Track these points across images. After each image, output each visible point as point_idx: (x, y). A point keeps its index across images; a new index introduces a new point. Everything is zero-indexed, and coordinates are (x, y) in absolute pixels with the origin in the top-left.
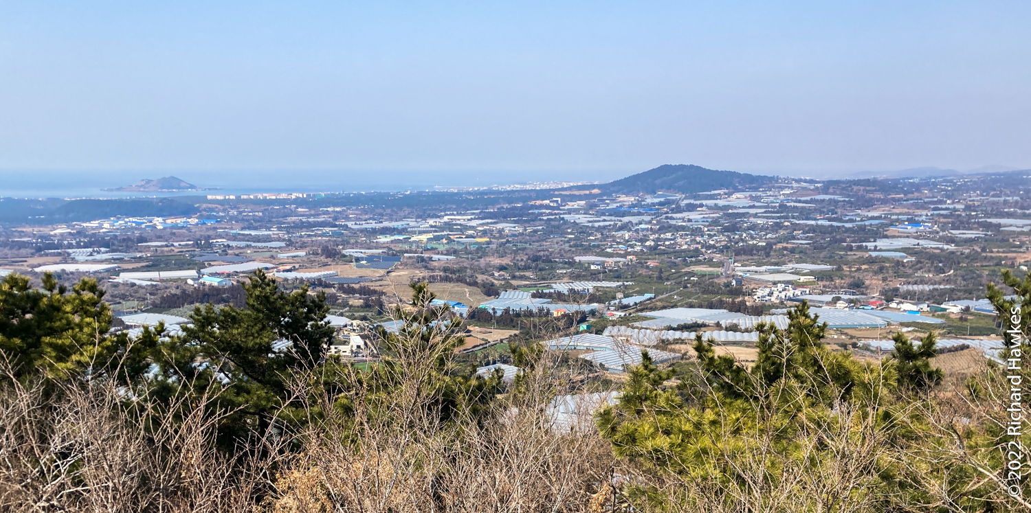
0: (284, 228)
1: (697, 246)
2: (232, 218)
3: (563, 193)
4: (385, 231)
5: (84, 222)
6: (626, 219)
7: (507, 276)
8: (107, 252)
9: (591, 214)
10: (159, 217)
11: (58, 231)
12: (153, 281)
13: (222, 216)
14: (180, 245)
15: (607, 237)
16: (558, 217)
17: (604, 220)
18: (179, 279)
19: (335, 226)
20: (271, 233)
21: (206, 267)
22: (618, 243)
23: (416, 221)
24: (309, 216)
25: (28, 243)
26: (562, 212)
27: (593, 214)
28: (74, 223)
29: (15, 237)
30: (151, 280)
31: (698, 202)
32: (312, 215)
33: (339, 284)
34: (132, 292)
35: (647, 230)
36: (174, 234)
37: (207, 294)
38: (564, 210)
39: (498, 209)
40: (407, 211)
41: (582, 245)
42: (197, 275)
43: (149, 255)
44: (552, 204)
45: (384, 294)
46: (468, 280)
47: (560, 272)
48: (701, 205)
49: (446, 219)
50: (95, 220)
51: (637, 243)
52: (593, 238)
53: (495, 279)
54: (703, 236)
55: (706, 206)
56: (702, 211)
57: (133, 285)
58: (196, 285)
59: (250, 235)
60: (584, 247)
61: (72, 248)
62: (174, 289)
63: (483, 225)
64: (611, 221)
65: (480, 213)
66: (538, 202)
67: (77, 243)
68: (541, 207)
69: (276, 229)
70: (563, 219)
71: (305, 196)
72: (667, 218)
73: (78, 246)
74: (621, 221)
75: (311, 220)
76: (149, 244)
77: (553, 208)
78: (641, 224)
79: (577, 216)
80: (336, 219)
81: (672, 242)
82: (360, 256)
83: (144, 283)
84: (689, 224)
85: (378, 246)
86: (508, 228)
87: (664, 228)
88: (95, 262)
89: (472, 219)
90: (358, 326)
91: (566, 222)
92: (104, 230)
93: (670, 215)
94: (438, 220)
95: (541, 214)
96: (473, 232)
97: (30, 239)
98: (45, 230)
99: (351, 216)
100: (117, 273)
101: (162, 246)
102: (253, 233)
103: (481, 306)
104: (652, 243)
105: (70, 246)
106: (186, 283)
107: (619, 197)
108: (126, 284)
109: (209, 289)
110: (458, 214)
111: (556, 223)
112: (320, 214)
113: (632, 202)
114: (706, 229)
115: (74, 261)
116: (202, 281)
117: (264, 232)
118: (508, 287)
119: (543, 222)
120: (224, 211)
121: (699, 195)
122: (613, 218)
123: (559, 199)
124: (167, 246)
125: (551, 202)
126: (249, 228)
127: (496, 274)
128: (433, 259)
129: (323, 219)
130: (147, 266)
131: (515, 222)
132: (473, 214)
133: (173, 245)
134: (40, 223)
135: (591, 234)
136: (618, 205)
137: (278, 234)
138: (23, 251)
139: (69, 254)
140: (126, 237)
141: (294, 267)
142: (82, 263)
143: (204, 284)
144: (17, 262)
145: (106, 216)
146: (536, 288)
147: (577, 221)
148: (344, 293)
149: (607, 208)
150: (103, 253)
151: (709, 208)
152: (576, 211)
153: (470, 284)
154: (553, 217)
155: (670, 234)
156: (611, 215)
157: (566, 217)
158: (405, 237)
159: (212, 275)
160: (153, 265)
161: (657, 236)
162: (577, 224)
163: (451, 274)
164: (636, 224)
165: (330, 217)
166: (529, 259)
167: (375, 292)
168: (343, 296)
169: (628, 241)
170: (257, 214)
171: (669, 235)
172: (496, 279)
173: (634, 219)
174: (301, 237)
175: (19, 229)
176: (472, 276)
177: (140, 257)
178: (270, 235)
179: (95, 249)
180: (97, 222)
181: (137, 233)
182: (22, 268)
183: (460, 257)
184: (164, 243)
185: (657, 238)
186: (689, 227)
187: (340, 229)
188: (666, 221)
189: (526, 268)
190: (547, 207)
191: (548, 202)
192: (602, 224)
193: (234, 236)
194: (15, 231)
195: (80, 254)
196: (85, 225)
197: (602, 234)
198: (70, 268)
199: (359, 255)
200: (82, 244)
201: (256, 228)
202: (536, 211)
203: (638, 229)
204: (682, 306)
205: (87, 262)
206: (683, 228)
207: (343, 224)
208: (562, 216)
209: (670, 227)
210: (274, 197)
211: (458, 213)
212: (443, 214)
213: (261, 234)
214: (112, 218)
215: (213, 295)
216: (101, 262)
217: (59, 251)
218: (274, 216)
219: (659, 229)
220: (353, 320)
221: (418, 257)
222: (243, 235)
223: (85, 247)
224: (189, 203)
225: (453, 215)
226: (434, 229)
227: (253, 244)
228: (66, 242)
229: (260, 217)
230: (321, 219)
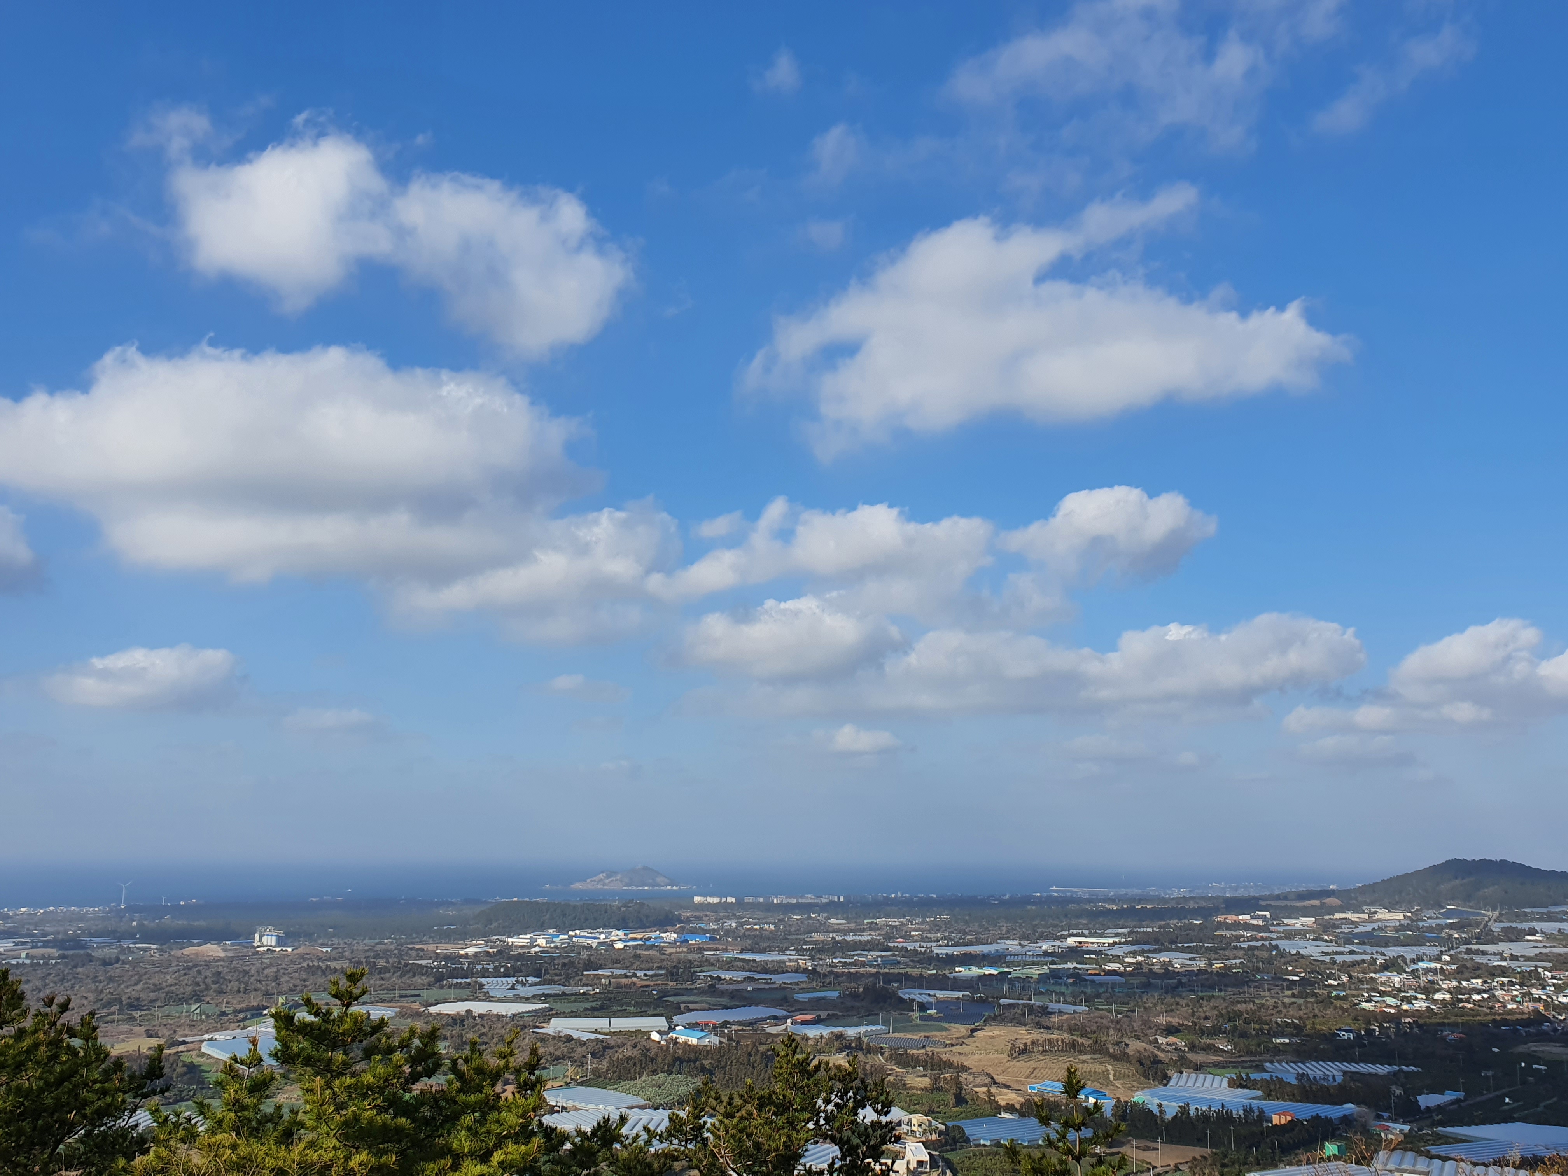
0: (806, 950)
1: (1537, 1005)
2: (728, 933)
3: (1273, 903)
4: (968, 960)
5: (509, 937)
6: (1392, 952)
7: (1181, 1044)
8: (536, 984)
9: (1326, 941)
10: (619, 930)
11: (471, 951)
12: (600, 1033)
13: (714, 929)
14: (645, 975)
15: (1361, 981)
16: (1267, 943)
17: (1352, 952)
18: (639, 1032)
19: (888, 949)
20: (785, 958)
21: (682, 1013)
22: (1383, 994)
23: (1020, 944)
24: (846, 932)
25: (427, 967)
26: (1274, 936)
27: (1331, 941)
28: (496, 937)
29: (410, 957)
30: (596, 1032)
31: (1526, 926)
32: (851, 931)
33: (891, 1049)
34: (565, 1050)
35: (1435, 971)
36: (639, 956)
37: (678, 1059)
38: (1278, 932)
39: (1160, 927)
40: (1004, 927)
41: (1315, 995)
42: (667, 1025)
43: (598, 991)
44: (1255, 922)
45: (964, 1068)
46: (1111, 1050)
47: (1278, 1041)
48: (1533, 932)
49: (1071, 941)
50: (526, 934)
51: (1419, 996)
52: (1335, 983)
53: (1159, 1048)
54: (1544, 988)
55: (1542, 933)
56: (1536, 941)
57: (569, 1039)
58: (663, 1043)
59: (754, 961)
60: (1320, 999)
61: (488, 977)
62: (630, 1048)
63: (1134, 954)
64: (1365, 953)
65: (1130, 933)
66: (1230, 919)
67: (495, 968)
68: (1237, 925)
69: (793, 953)
70: (1276, 947)
71: (842, 899)
72: (1469, 952)
73: (497, 974)
74: (1383, 954)
75: (849, 938)
76: (600, 972)
77: (1257, 928)
78: (1423, 960)
79: (1302, 943)
80: (889, 937)
81: (1486, 996)
82: (925, 1001)
83: (585, 1037)
84: (1514, 964)
85: (957, 984)
86: (1180, 961)
87: (1465, 970)
88: (518, 999)
89: (1115, 943)
90: (920, 1125)
91: (1282, 954)
92: (537, 949)
93: (1474, 947)
94: (1057, 943)
95: (1237, 938)
96: (1118, 965)
97: (431, 961)
98: (453, 949)
99: (913, 933)
100: (546, 1016)
101: (620, 976)
102: (758, 957)
103: (1135, 1099)
104: (1448, 997)
105: (485, 974)
106: (649, 1038)
107: (1376, 913)
108: (557, 1038)
109: (685, 1052)
110: (1091, 935)
111: (1265, 954)
112: (864, 930)
113: (1400, 920)
114: (1549, 974)
115: (488, 998)
116: (673, 1035)
117: (775, 957)
118: (1183, 1064)
119: (1242, 952)
120: (717, 921)
121: (1526, 914)
122: (1368, 948)
123: (1267, 914)
124: (626, 976)
125: (1252, 918)
126: (752, 951)
127: (1161, 1040)
128: (1050, 1010)
129: (869, 938)
130: (593, 1009)
131: (1190, 950)
132: (1117, 935)
133: (635, 975)
134: (448, 937)
135: (1330, 977)
136: (1376, 926)
137: (796, 961)
138: (420, 980)
139: (481, 986)
140: (566, 961)
141: (819, 1016)
142: (500, 1001)
143: (675, 1042)
144: (406, 996)
145: (542, 927)
146: (1237, 1071)
147: (1302, 952)
148: (898, 1064)
149: (1356, 930)
150: (531, 985)
151: (1549, 937)
152: (1301, 934)
153: (1114, 1058)
154: (1259, 944)
155: (1480, 981)
156: (1362, 943)
157: (1283, 944)
158: (1001, 970)
159: (690, 1026)
160: (602, 1008)
161: (1455, 983)
162: (1303, 957)
163: (1082, 1036)
164: (1413, 961)
165: (879, 935)
166: (1220, 1015)
167: (949, 1065)
168: (898, 1069)
169: (1399, 990)
170: (766, 926)
171: (1478, 982)
172: (1163, 1051)
173: (1409, 952)
174: (833, 967)
175: (417, 947)
176: (1118, 1043)
177: (584, 993)
178: (784, 962)
179: (520, 979)
180: (528, 936)
181: (584, 955)
182: (413, 1006)
183: (1097, 1009)
184: (623, 972)
185: (1455, 988)
186: (1514, 970)
187: (894, 955)
188: (1466, 956)
189: (1215, 1032)
190: (1247, 927)
191: (1248, 917)
192: (1349, 958)
193: (728, 963)
194: (411, 949)
195: (496, 985)
196: (510, 940)
197: (1350, 977)
198: (479, 1008)
199: (924, 999)
200: (502, 970)
201: (763, 951)
202: (1227, 934)
203: (1417, 970)
204: (1524, 1120)
205: (505, 1000)
206: (1503, 972)
207: (900, 946)
208: (1274, 943)
209: (1478, 968)
210: (795, 901)
211: (1090, 933)
212: (1066, 933)
213: (770, 959)
214: (551, 931)
215: (689, 1060)
216: (527, 1000)
217: (468, 980)
218: (793, 929)
219: (1459, 971)
220: (911, 1113)
221: (1024, 1005)
222: (743, 960)
223: (506, 975)
224: (667, 908)
225: (1083, 935)
226: (1050, 959)
227: (757, 976)
228: (479, 967)
229: (771, 932)
230: (865, 937)
